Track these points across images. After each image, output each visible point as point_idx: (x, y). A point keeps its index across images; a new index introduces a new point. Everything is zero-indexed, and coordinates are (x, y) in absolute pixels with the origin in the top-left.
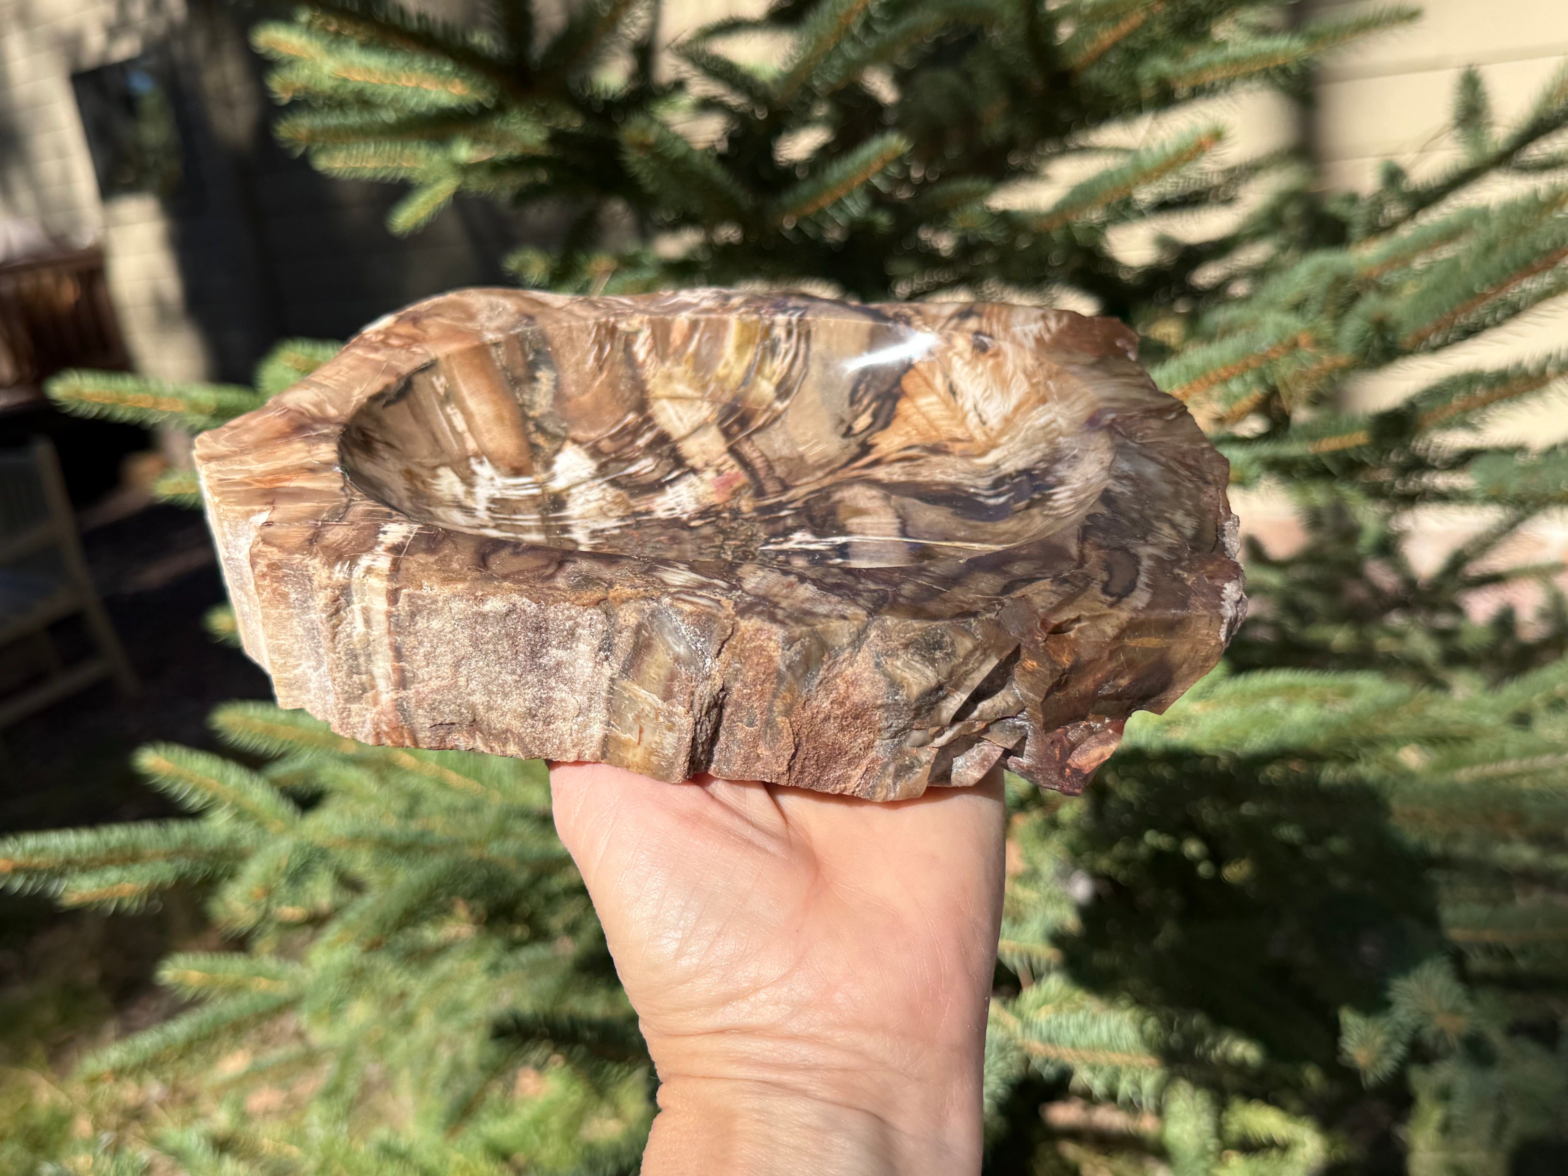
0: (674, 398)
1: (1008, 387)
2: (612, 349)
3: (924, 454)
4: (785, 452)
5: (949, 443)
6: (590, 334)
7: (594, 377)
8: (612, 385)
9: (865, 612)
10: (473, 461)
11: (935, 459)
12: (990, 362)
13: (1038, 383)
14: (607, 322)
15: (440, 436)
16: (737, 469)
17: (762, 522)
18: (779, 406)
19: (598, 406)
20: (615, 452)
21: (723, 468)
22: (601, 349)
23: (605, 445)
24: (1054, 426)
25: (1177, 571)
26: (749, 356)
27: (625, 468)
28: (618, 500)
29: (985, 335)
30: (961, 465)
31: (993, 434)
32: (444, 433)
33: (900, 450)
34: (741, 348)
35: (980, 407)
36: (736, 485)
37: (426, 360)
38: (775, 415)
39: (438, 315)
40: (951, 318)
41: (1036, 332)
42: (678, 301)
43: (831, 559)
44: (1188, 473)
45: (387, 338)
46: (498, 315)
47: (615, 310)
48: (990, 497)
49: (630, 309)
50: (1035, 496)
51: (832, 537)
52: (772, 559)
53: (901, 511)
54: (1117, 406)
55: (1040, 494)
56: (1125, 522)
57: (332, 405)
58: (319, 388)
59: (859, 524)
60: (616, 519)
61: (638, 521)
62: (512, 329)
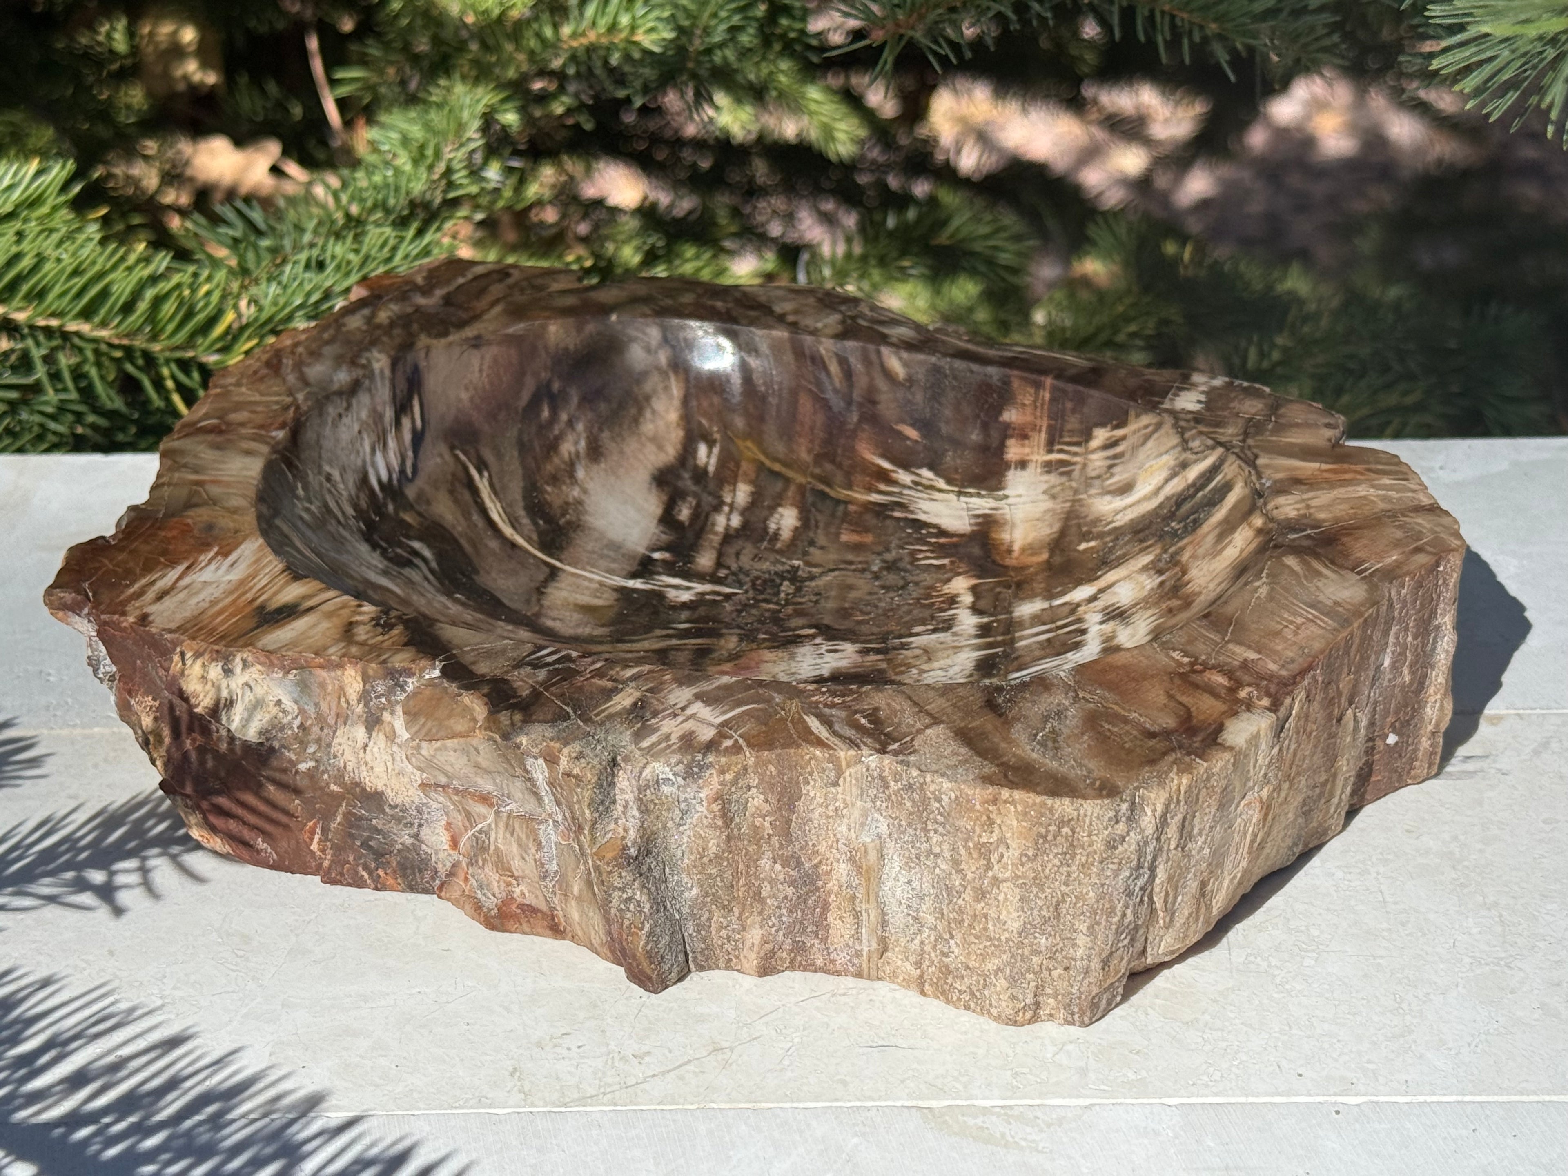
17: (720, 622)
28: (902, 668)
36: (728, 666)
39: (1152, 735)
40: (311, 609)
41: (213, 567)
42: (724, 713)
43: (664, 561)
44: (285, 361)
45: (1233, 691)
46: (1046, 719)
47: (844, 706)
48: (424, 559)
49: (818, 702)
50: (391, 508)
51: (643, 590)
52: (734, 574)
53: (534, 599)
54: (253, 443)
55: (386, 503)
56: (415, 326)
57: (1293, 572)
58: (1320, 602)
59: (599, 598)
60: (914, 645)
61: (883, 642)
62: (1024, 685)
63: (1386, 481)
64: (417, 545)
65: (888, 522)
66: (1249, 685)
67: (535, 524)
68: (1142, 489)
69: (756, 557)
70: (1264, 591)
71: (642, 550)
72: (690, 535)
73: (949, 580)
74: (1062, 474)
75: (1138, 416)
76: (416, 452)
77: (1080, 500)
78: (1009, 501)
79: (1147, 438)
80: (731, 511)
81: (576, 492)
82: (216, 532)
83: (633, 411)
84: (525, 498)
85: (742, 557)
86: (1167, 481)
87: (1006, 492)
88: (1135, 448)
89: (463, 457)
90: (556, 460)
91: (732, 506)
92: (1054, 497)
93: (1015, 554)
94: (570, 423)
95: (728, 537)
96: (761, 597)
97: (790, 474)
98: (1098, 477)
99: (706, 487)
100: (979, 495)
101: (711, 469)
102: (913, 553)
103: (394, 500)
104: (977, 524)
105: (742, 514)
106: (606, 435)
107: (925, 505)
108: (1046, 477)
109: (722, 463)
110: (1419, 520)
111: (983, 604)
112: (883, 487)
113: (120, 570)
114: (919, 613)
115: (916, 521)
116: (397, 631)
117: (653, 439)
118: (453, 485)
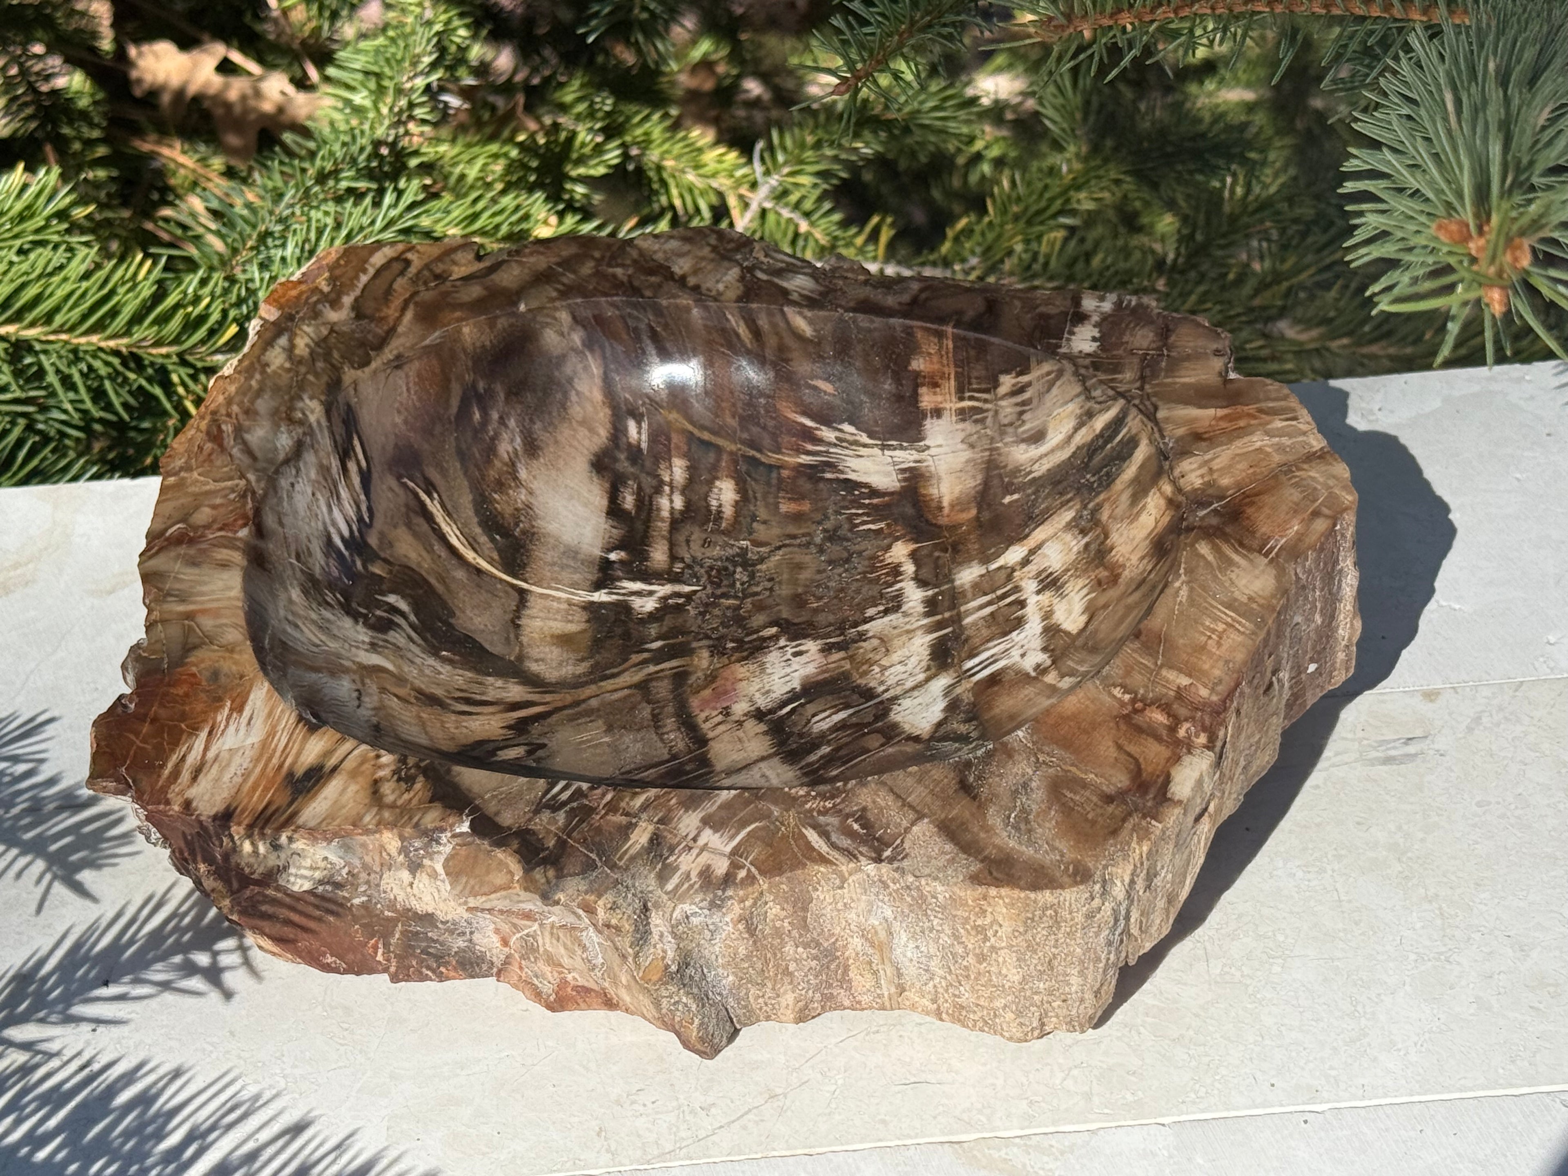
4: (629, 737)
5: (413, 700)
16: (702, 715)
17: (688, 633)
20: (865, 734)
21: (720, 718)
23: (874, 743)
27: (850, 716)
28: (865, 667)
30: (410, 672)
31: (355, 676)
35: (354, 704)
36: (707, 693)
39: (1109, 799)
40: (335, 769)
41: (232, 728)
42: (732, 838)
43: (621, 562)
45: (1173, 729)
46: (1015, 794)
47: (836, 811)
48: (403, 614)
49: (811, 810)
50: (359, 564)
51: (610, 603)
52: (689, 567)
53: (512, 636)
54: (225, 551)
55: (354, 562)
56: (336, 354)
57: (1208, 563)
58: (1236, 600)
59: (571, 622)
60: (870, 634)
61: (842, 634)
62: (989, 754)
63: (1278, 424)
64: (392, 599)
65: (821, 485)
66: (1186, 720)
67: (493, 540)
68: (1055, 438)
69: (706, 543)
70: (1184, 593)
71: (597, 552)
72: (639, 526)
73: (889, 547)
74: (976, 421)
75: (1039, 362)
76: (367, 494)
77: (997, 449)
78: (932, 451)
79: (1051, 384)
80: (672, 492)
81: (523, 496)
82: (223, 680)
83: (559, 396)
84: (477, 513)
85: (692, 544)
86: (1076, 430)
87: (927, 442)
88: (1041, 395)
89: (411, 484)
90: (497, 464)
91: (671, 485)
92: (972, 446)
93: (946, 511)
94: (502, 421)
95: (677, 522)
96: (719, 592)
97: (720, 442)
98: (1011, 424)
99: (643, 466)
100: (902, 448)
101: (644, 446)
102: (850, 518)
103: (360, 555)
104: (905, 480)
105: (683, 493)
106: (538, 426)
107: (853, 463)
108: (961, 426)
109: (653, 438)
110: (1312, 474)
111: (925, 573)
112: (810, 447)
113: (149, 747)
114: (868, 591)
115: (847, 481)
116: (419, 784)
117: (583, 423)
118: (408, 517)
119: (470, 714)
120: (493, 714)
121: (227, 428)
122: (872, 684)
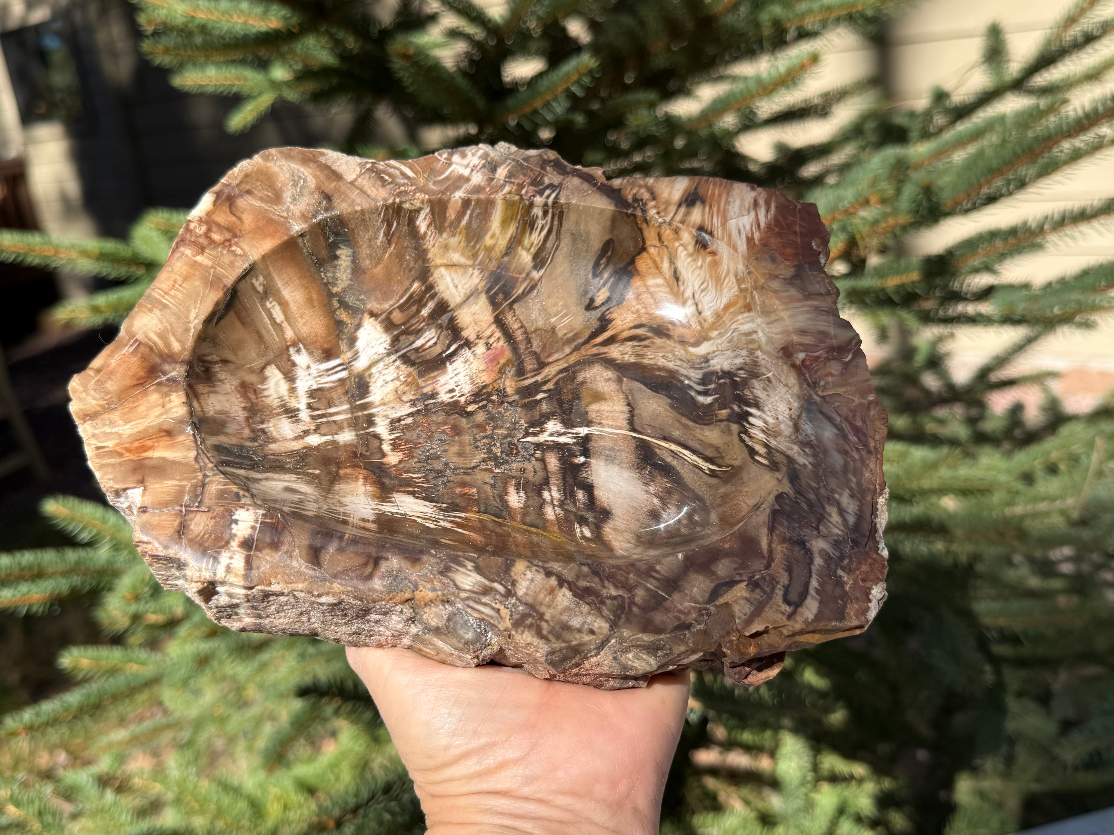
0: (451, 266)
1: (722, 284)
2: (398, 224)
3: (650, 334)
4: (540, 323)
6: (380, 214)
7: (385, 251)
8: (400, 256)
9: (608, 625)
10: (292, 350)
11: (659, 341)
12: (709, 259)
13: (746, 290)
14: (394, 203)
15: (263, 332)
16: (502, 342)
17: (522, 406)
18: (536, 275)
19: (389, 277)
20: (404, 324)
21: (491, 341)
22: (390, 226)
23: (397, 317)
24: (754, 336)
25: (840, 572)
26: (512, 230)
27: (413, 342)
28: (409, 380)
29: (706, 232)
30: (680, 352)
31: (706, 325)
32: (266, 328)
33: (631, 328)
34: (505, 223)
35: (697, 296)
36: (502, 361)
37: (246, 266)
38: (533, 283)
39: (249, 192)
40: (680, 205)
41: (748, 227)
42: (452, 172)
43: (576, 457)
44: (855, 439)
45: (209, 230)
46: (301, 194)
47: (399, 185)
48: (699, 393)
49: (412, 185)
50: (736, 408)
51: (576, 427)
52: (532, 455)
53: (630, 397)
54: (807, 342)
55: (739, 407)
56: (804, 506)
57: (174, 335)
58: (161, 310)
59: (598, 411)
60: (408, 404)
61: (426, 405)
62: (314, 216)
63: (110, 444)
64: (709, 400)
65: (449, 501)
66: (200, 236)
67: (663, 460)
69: (524, 470)
70: (192, 315)
71: (593, 461)
72: (570, 481)
73: (400, 462)
74: (335, 510)
76: (747, 446)
77: (321, 496)
78: (370, 507)
79: (274, 501)
80: (552, 501)
81: (652, 489)
82: (767, 257)
84: (678, 473)
85: (532, 470)
86: (260, 480)
87: (373, 512)
88: (283, 501)
89: (725, 469)
91: (554, 506)
92: (340, 502)
93: (361, 476)
95: (546, 483)
96: (509, 439)
97: (523, 526)
98: (309, 501)
99: (576, 515)
100: (392, 513)
101: (577, 526)
102: (428, 482)
104: (390, 497)
105: (544, 500)
107: (427, 510)
108: (347, 512)
109: (571, 529)
111: (375, 443)
112: (458, 520)
113: (790, 218)
114: (411, 435)
115: (431, 501)
116: (630, 198)
117: (622, 532)
118: (719, 452)
119: (636, 327)
120: (622, 331)
121: (854, 439)
122: (403, 367)
